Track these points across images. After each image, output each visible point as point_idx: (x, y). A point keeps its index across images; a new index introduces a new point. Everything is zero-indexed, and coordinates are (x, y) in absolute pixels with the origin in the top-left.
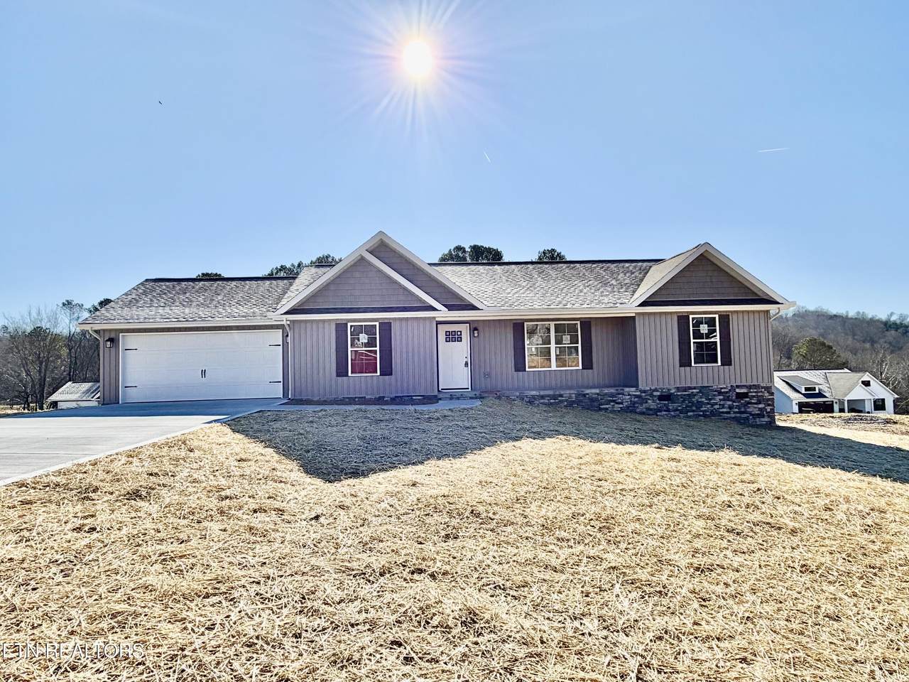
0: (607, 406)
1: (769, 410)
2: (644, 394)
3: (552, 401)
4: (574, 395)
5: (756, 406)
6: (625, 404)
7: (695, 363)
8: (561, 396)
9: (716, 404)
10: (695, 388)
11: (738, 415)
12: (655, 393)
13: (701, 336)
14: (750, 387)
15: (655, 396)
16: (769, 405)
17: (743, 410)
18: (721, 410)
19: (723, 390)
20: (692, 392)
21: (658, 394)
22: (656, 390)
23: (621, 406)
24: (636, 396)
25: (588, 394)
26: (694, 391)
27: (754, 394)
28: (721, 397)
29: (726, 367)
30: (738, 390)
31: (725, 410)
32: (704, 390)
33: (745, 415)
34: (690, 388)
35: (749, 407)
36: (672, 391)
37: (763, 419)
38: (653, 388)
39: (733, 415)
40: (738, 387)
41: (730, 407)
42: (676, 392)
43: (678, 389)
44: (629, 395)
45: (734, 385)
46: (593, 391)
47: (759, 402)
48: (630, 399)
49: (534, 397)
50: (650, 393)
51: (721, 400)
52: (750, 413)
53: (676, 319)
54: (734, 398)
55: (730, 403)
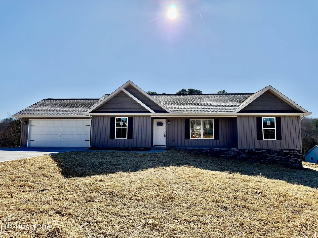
0: (223, 156)
1: (299, 161)
2: (240, 151)
3: (199, 152)
4: (208, 150)
5: (293, 158)
6: (232, 155)
7: (264, 138)
8: (203, 150)
9: (274, 157)
10: (264, 149)
11: (285, 162)
13: (267, 126)
14: (290, 150)
15: (246, 152)
16: (299, 158)
17: (286, 160)
18: (276, 160)
19: (277, 151)
20: (263, 151)
22: (246, 149)
23: (230, 156)
24: (237, 152)
25: (215, 150)
26: (264, 151)
27: (292, 153)
28: (277, 154)
29: (279, 141)
30: (284, 151)
31: (278, 160)
32: (269, 151)
33: (288, 163)
34: (262, 149)
35: (290, 159)
36: (254, 150)
37: (296, 165)
38: (245, 148)
39: (282, 162)
41: (281, 159)
42: (255, 151)
43: (256, 149)
44: (234, 151)
45: (283, 149)
46: (217, 149)
47: (294, 157)
48: (234, 153)
49: (191, 150)
50: (243, 151)
51: (276, 155)
52: (290, 162)
53: (255, 118)
54: (283, 154)
55: (280, 157)
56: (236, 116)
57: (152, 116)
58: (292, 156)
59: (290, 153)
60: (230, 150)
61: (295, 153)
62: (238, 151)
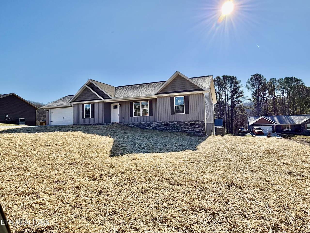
1: (202, 130)
2: (159, 124)
3: (132, 126)
4: (138, 124)
5: (197, 128)
6: (153, 127)
7: (176, 113)
8: (135, 124)
9: (183, 127)
11: (191, 131)
13: (178, 103)
14: (195, 121)
16: (203, 128)
17: (193, 129)
18: (184, 129)
19: (185, 122)
21: (164, 123)
25: (142, 123)
26: (175, 123)
27: (197, 124)
29: (187, 114)
30: (191, 123)
31: (186, 129)
32: (179, 123)
33: (193, 132)
35: (195, 129)
36: (168, 123)
37: (200, 133)
39: (189, 131)
41: (188, 129)
43: (170, 122)
44: (154, 124)
45: (190, 121)
47: (199, 127)
50: (161, 123)
51: (185, 126)
52: (196, 131)
53: (170, 98)
54: (190, 125)
55: (188, 127)
56: (156, 98)
57: (104, 102)
58: (196, 126)
59: (195, 124)
60: (152, 124)
61: (199, 124)
62: (157, 123)
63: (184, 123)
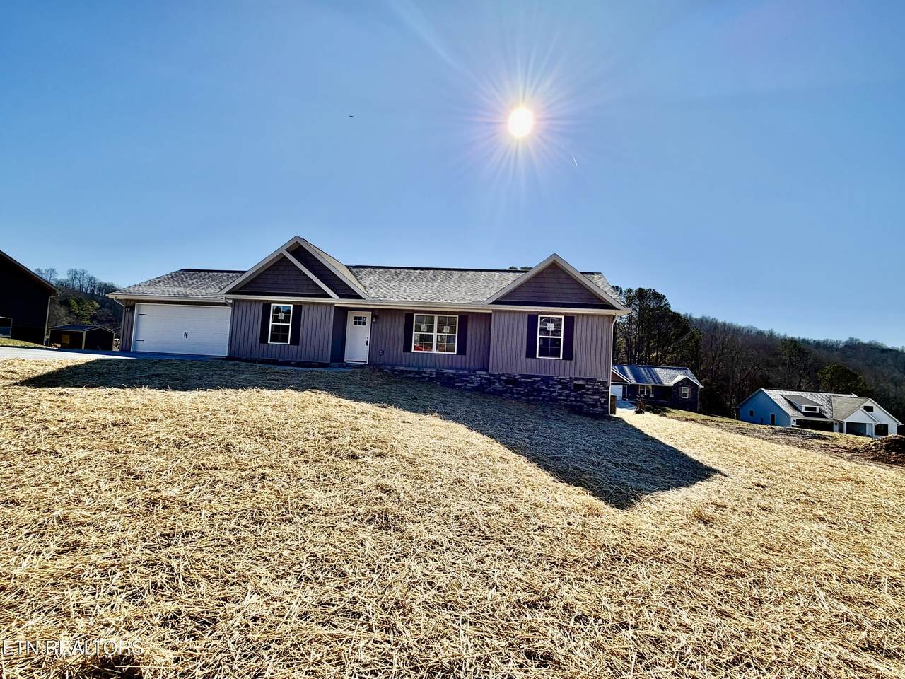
0: (461, 385)
1: (602, 402)
2: (492, 378)
3: (417, 376)
4: (434, 373)
5: (591, 397)
6: (476, 385)
7: (539, 356)
8: (424, 372)
9: (555, 391)
10: (538, 376)
11: (574, 403)
12: (502, 378)
13: (547, 333)
14: (587, 380)
15: (502, 380)
16: (603, 397)
17: (579, 399)
18: (559, 398)
19: (562, 381)
20: (535, 380)
21: (505, 378)
22: (503, 375)
23: (472, 385)
24: (486, 379)
25: (445, 373)
26: (537, 379)
27: (590, 387)
28: (560, 387)
29: (568, 362)
30: (576, 382)
31: (562, 398)
32: (546, 380)
33: (579, 404)
34: (533, 376)
35: (585, 398)
36: (517, 377)
37: (596, 409)
38: (501, 373)
39: (569, 403)
40: (576, 379)
41: (568, 396)
42: (521, 378)
43: (523, 376)
44: (480, 377)
45: (573, 377)
46: (450, 371)
47: (594, 394)
48: (481, 380)
49: (402, 372)
50: (498, 377)
51: (559, 389)
52: (585, 403)
53: (526, 317)
54: (572, 388)
55: (567, 392)
56: (491, 311)
57: (336, 305)
58: (589, 393)
59: (587, 386)
60: (475, 376)
61: (595, 387)
62: (488, 376)
63: (559, 383)
